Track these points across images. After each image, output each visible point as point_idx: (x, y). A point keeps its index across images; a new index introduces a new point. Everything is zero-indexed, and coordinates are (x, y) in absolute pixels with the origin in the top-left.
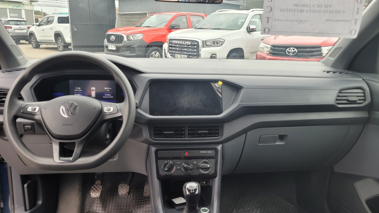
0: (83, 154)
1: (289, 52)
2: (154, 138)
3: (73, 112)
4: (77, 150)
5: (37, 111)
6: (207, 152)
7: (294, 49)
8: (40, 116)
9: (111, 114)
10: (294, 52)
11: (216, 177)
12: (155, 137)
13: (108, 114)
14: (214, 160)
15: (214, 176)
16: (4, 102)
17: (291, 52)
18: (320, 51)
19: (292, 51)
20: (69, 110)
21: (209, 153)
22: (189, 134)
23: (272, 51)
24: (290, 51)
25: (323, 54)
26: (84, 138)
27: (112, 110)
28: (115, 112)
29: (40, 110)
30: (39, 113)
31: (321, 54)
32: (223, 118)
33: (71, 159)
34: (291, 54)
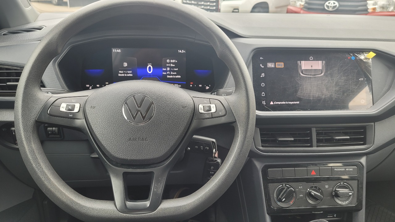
0: (167, 195)
1: (328, 7)
2: (261, 148)
3: (146, 115)
4: (157, 188)
5: (76, 110)
6: (345, 169)
7: (334, 3)
8: (84, 120)
9: (212, 117)
10: (334, 7)
11: (360, 210)
12: (262, 146)
13: (208, 116)
14: (356, 182)
15: (358, 209)
16: (15, 87)
17: (331, 7)
18: (366, 5)
19: (333, 5)
20: (139, 111)
21: (349, 171)
22: (319, 141)
23: (306, 5)
24: (330, 5)
25: (368, 9)
26: (168, 164)
27: (213, 110)
28: (221, 114)
29: (83, 109)
30: (81, 115)
31: (366, 10)
32: (378, 115)
33: (147, 203)
34: (330, 9)
